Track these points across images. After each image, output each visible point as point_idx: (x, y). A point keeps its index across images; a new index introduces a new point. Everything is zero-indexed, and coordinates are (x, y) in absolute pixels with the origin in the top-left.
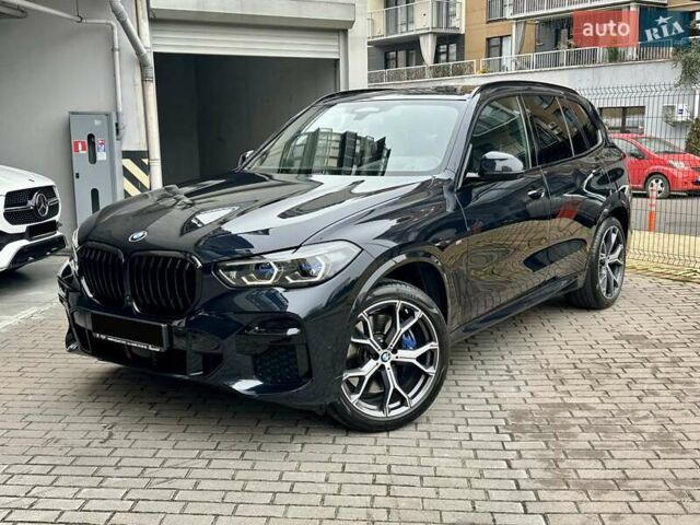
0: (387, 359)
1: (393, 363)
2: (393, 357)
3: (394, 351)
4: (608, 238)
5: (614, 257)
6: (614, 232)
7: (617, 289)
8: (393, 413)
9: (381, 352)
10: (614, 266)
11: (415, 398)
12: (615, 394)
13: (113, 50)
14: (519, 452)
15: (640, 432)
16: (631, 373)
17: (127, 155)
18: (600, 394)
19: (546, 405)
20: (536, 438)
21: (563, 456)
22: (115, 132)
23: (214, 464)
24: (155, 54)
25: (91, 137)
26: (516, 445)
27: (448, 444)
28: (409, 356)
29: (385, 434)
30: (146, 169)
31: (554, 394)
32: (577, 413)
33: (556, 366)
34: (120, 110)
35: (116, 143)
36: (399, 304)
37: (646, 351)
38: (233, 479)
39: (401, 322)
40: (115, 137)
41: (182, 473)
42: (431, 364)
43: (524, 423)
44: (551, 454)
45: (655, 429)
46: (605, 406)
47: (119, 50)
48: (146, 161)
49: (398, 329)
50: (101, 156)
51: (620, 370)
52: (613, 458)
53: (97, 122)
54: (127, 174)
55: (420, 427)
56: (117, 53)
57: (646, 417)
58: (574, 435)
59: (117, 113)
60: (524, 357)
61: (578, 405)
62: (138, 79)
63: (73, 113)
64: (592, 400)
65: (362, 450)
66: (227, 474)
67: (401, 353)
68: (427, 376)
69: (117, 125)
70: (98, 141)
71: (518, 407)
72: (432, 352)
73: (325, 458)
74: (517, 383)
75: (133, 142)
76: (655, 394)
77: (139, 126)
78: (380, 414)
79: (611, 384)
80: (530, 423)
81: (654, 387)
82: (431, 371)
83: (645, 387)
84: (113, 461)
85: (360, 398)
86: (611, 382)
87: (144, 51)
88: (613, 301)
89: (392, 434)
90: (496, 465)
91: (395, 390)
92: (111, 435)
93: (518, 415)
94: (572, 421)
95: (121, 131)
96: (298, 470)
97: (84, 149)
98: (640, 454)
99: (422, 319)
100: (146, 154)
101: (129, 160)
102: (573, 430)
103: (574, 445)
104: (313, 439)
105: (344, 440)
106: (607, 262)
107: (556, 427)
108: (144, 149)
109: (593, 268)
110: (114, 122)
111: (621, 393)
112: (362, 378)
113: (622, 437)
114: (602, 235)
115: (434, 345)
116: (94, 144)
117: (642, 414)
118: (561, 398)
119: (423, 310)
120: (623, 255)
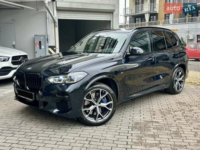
0: (97, 105)
1: (99, 107)
2: (99, 105)
3: (100, 103)
4: (178, 73)
5: (181, 79)
6: (180, 71)
7: (181, 89)
8: (98, 121)
9: (95, 103)
10: (180, 82)
11: (105, 117)
12: (168, 119)
13: (47, 18)
14: (132, 134)
15: (170, 131)
16: (176, 113)
17: (50, 47)
18: (163, 119)
19: (146, 121)
20: (139, 130)
21: (144, 136)
22: (46, 40)
23: (45, 132)
24: (58, 19)
25: (40, 42)
26: (132, 132)
27: (113, 131)
28: (104, 105)
29: (96, 127)
30: (55, 51)
31: (150, 118)
32: (154, 124)
33: (154, 110)
34: (48, 35)
35: (47, 43)
36: (101, 90)
37: (184, 107)
38: (48, 137)
39: (101, 95)
40: (46, 42)
41: (35, 134)
42: (111, 108)
43: (138, 126)
44: (141, 135)
45: (175, 130)
46: (163, 123)
47: (48, 18)
48: (55, 49)
49: (101, 97)
50: (43, 47)
51: (173, 112)
52: (159, 137)
53: (42, 38)
54: (50, 52)
55: (107, 125)
56: (48, 19)
57: (174, 126)
58: (150, 130)
59: (47, 36)
60: (146, 107)
61: (155, 122)
62: (53, 26)
63: (35, 35)
64: (160, 120)
65: (87, 131)
66: (47, 135)
67: (102, 104)
68: (110, 111)
69: (47, 39)
70: (42, 43)
71: (138, 121)
72: (111, 104)
73: (76, 132)
74: (141, 114)
75: (52, 43)
76: (180, 120)
77: (53, 39)
78: (95, 121)
79: (168, 116)
80: (139, 126)
81: (181, 118)
82: (111, 109)
83: (178, 117)
84: (18, 130)
85: (89, 116)
86: (169, 115)
87: (55, 18)
88: (180, 92)
89: (98, 127)
90: (124, 137)
91: (99, 114)
92: (22, 123)
93: (137, 124)
94: (151, 126)
95: (48, 40)
96: (67, 136)
97: (38, 45)
98: (167, 137)
99: (108, 94)
100: (55, 47)
101: (50, 48)
102: (151, 129)
103: (149, 133)
104: (75, 127)
105: (83, 128)
106: (178, 80)
107: (146, 128)
108: (54, 45)
109: (173, 82)
110: (46, 38)
111: (170, 119)
112: (89, 111)
113: (164, 132)
114: (176, 73)
115: (112, 102)
116: (41, 44)
117: (173, 125)
118: (152, 119)
119: (108, 92)
120: (184, 78)
